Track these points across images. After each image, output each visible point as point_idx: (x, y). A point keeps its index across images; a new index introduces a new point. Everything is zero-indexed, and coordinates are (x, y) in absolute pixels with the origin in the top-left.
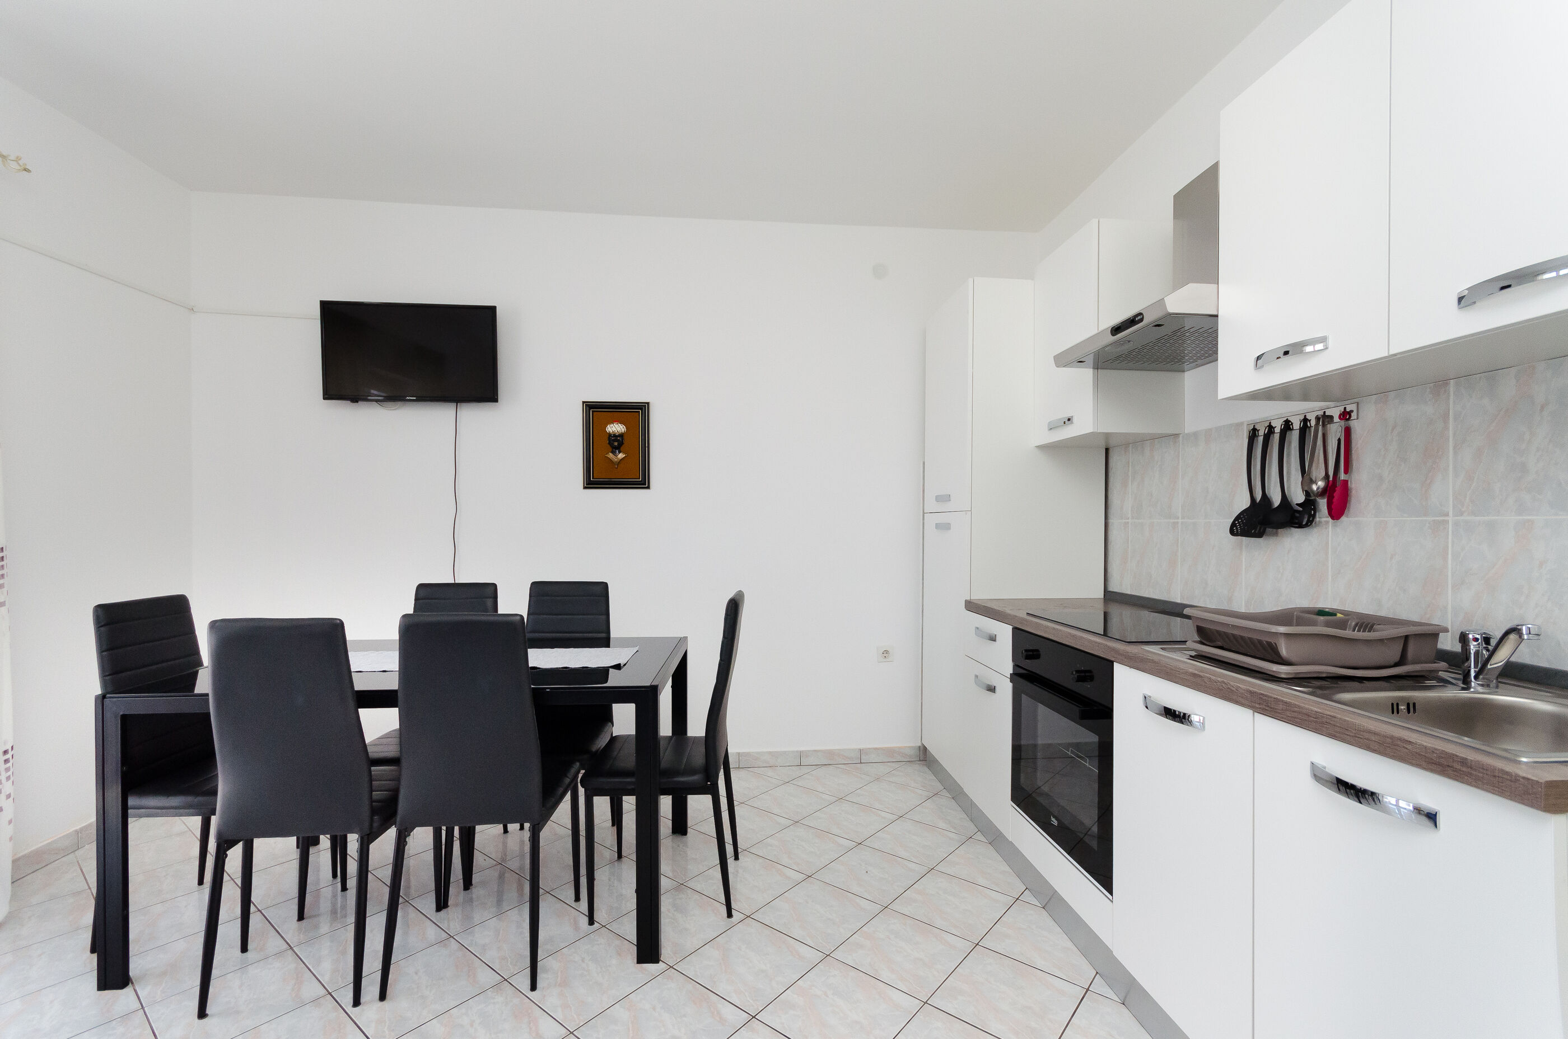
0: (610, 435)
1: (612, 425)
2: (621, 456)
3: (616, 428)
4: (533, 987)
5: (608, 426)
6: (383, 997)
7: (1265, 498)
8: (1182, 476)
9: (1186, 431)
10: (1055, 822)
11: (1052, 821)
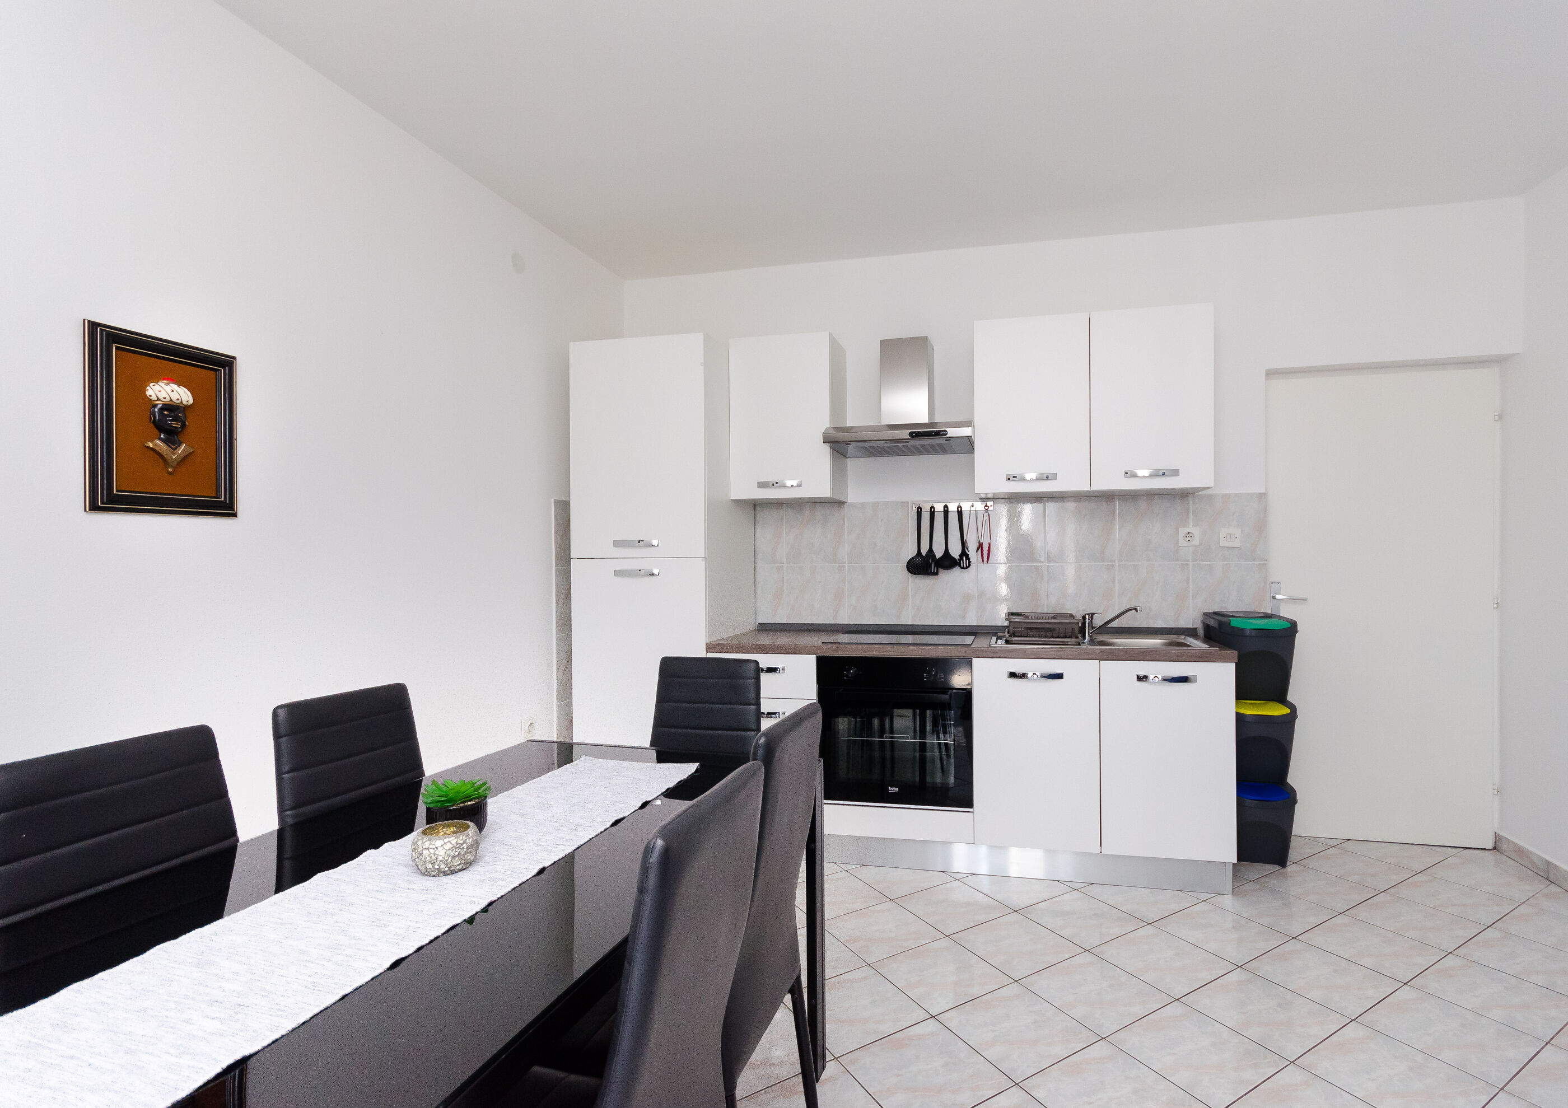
2: (183, 449)
7: (931, 550)
8: (848, 533)
9: (849, 501)
10: (895, 789)
11: (891, 791)
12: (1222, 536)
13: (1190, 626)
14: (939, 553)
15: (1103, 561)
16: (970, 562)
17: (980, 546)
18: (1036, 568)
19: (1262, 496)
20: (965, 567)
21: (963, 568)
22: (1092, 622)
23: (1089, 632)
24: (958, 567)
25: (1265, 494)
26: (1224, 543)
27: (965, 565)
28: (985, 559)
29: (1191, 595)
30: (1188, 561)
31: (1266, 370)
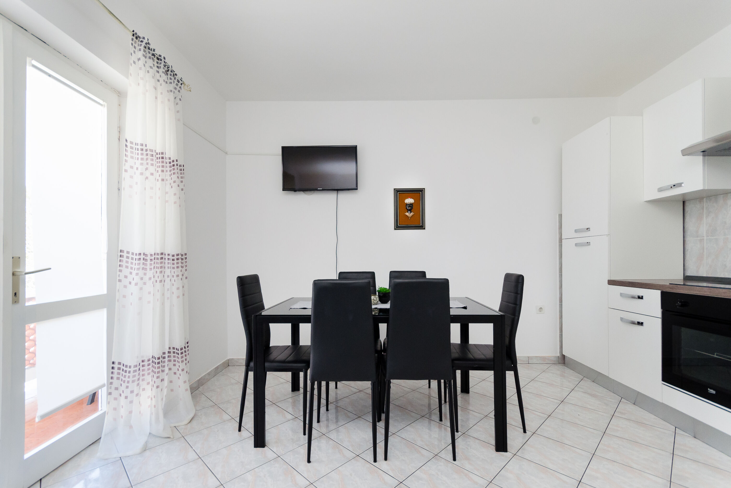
0: (407, 204)
1: (408, 199)
2: (412, 214)
3: (409, 201)
4: (454, 459)
5: (406, 200)
6: (386, 459)
10: (713, 392)
11: (710, 391)
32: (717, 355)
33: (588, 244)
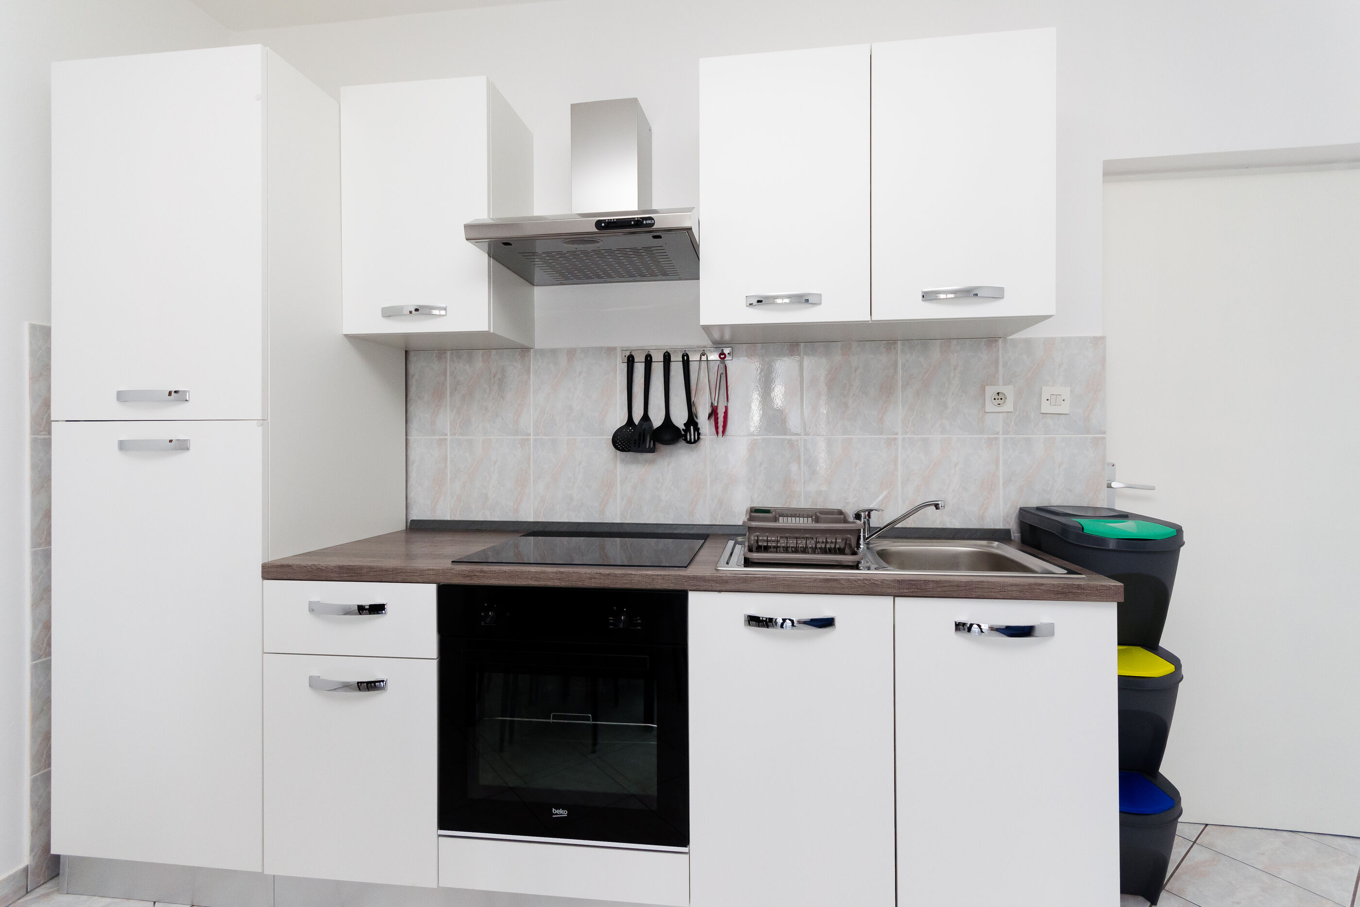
7: (646, 417)
8: (534, 392)
9: (538, 346)
10: (562, 813)
11: (556, 814)
12: (1045, 396)
13: (1000, 526)
14: (657, 420)
15: (881, 434)
16: (699, 434)
17: (714, 413)
18: (790, 441)
19: (1098, 342)
20: (693, 441)
21: (690, 442)
22: (868, 520)
23: (864, 536)
24: (682, 444)
25: (1103, 338)
26: (1046, 408)
27: (692, 437)
28: (720, 429)
29: (1001, 481)
30: (998, 433)
31: (1106, 163)
32: (555, 717)
33: (182, 446)
